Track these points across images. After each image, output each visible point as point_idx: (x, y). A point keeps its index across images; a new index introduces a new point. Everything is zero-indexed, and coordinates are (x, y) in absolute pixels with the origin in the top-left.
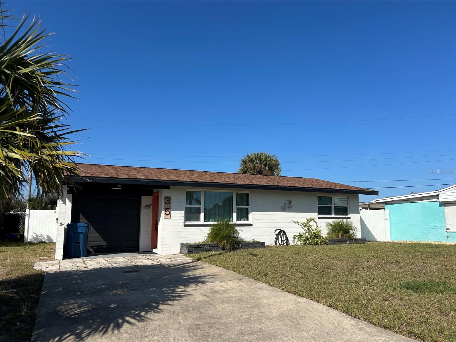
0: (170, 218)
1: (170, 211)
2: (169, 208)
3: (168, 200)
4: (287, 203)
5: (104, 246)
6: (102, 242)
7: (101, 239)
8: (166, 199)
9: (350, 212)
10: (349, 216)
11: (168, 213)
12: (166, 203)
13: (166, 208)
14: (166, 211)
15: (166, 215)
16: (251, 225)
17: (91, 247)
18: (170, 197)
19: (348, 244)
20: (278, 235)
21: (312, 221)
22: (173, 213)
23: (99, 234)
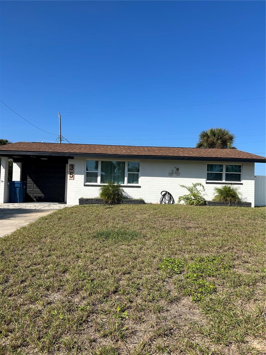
0: (74, 179)
1: (73, 175)
2: (73, 173)
3: (72, 166)
4: (175, 170)
5: (43, 197)
6: (41, 194)
7: (40, 192)
8: (70, 166)
9: (242, 178)
10: (241, 182)
11: (72, 176)
12: (70, 169)
13: (70, 173)
14: (70, 175)
15: (70, 178)
16: (140, 187)
17: (34, 197)
18: (74, 165)
19: (229, 206)
20: (164, 195)
21: (199, 185)
22: (76, 176)
23: (39, 189)
